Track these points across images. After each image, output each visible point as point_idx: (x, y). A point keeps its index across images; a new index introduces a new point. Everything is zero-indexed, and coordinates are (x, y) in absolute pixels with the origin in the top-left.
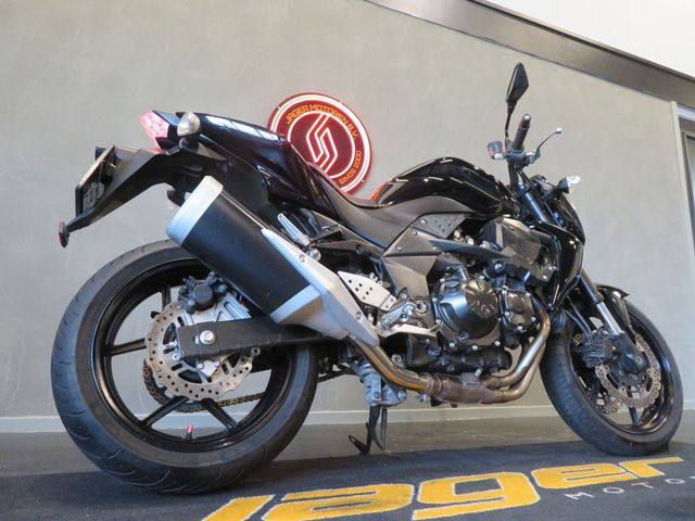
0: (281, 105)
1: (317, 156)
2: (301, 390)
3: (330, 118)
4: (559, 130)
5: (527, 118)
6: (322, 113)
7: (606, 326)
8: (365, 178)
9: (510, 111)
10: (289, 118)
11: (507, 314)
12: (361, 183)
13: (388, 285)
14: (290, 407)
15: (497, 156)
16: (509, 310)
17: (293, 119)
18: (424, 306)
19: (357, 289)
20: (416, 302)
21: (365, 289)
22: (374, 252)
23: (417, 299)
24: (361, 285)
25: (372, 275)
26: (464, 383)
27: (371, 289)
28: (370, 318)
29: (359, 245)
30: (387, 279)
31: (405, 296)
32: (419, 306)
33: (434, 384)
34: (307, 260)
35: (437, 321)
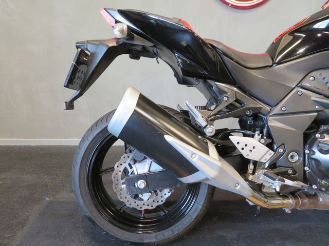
13: (269, 141)
18: (296, 158)
19: (243, 149)
20: (291, 154)
21: (250, 147)
22: (262, 111)
23: (292, 151)
24: (246, 145)
25: (257, 132)
26: (321, 199)
27: (254, 148)
28: (251, 167)
29: (249, 109)
30: (269, 136)
31: (281, 150)
32: (292, 157)
33: (296, 204)
34: (197, 157)
35: (306, 168)
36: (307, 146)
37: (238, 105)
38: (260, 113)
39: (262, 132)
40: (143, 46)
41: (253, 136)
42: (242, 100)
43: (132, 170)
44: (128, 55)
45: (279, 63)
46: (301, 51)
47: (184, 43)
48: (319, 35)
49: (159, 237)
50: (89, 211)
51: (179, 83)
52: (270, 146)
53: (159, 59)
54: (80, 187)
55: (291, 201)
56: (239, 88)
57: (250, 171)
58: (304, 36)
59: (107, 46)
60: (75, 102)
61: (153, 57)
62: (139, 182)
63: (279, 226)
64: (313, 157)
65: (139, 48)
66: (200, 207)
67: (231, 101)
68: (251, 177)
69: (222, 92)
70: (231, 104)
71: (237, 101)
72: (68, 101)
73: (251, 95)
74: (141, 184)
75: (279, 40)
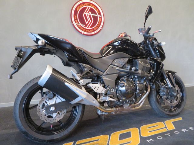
0: (75, 5)
1: (87, 22)
2: (80, 116)
3: (91, 8)
4: (160, 31)
5: (150, 27)
6: (88, 6)
7: (167, 85)
8: (102, 28)
9: (146, 19)
10: (78, 9)
11: (137, 91)
12: (101, 29)
13: (104, 85)
14: (77, 120)
15: (141, 33)
16: (138, 90)
17: (79, 9)
18: (114, 90)
19: (94, 89)
20: (112, 89)
21: (97, 88)
22: (100, 74)
23: (112, 88)
24: (95, 87)
25: (99, 82)
26: (124, 107)
27: (98, 88)
28: (98, 96)
29: (95, 73)
30: (103, 83)
31: (108, 88)
32: (112, 90)
33: (116, 110)
34: (78, 90)
35: (117, 94)
36: (117, 86)
37: (91, 72)
38: (99, 75)
39: (101, 82)
40: (49, 49)
41: (98, 84)
42: (92, 70)
43: (47, 104)
44: (39, 53)
45: (104, 56)
46: (112, 52)
47: (68, 48)
48: (117, 47)
49: (61, 135)
50: (25, 128)
51: (65, 66)
52: (104, 87)
53: (55, 55)
54: (19, 116)
55: (114, 109)
56: (91, 66)
57: (98, 98)
58: (112, 47)
59: (32, 49)
60: (13, 76)
61: (52, 54)
62: (52, 108)
63: (112, 124)
64: (119, 89)
65: (47, 50)
66: (79, 117)
67: (88, 70)
68: (98, 100)
69: (84, 67)
70: (88, 72)
71: (90, 71)
72: (10, 74)
73: (95, 68)
74: (53, 109)
75: (103, 48)
